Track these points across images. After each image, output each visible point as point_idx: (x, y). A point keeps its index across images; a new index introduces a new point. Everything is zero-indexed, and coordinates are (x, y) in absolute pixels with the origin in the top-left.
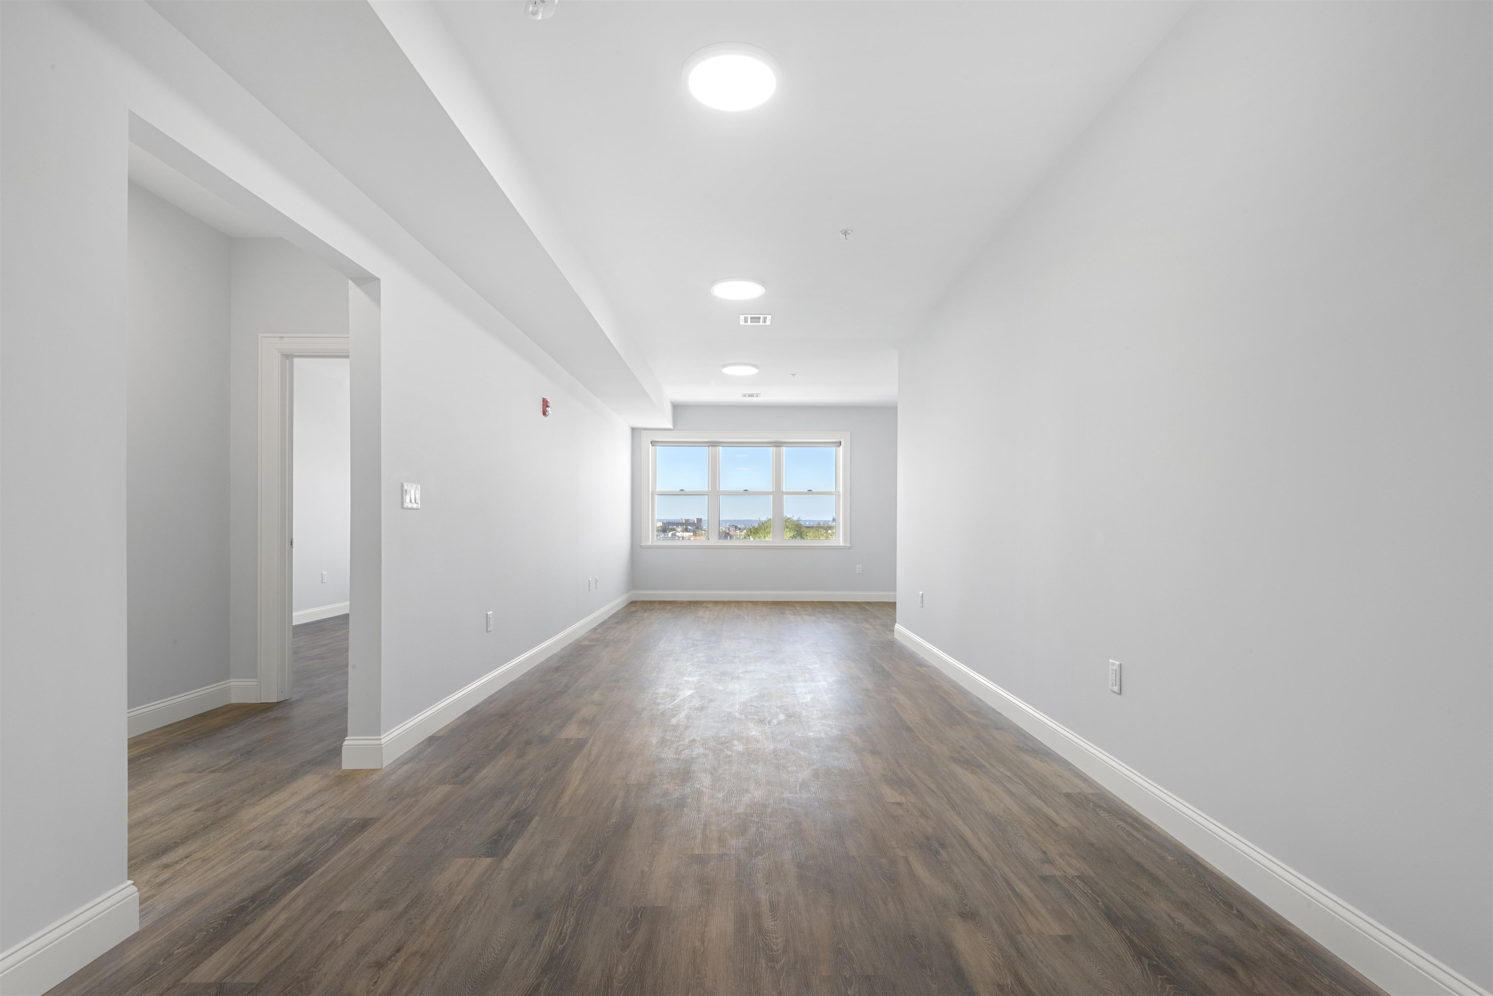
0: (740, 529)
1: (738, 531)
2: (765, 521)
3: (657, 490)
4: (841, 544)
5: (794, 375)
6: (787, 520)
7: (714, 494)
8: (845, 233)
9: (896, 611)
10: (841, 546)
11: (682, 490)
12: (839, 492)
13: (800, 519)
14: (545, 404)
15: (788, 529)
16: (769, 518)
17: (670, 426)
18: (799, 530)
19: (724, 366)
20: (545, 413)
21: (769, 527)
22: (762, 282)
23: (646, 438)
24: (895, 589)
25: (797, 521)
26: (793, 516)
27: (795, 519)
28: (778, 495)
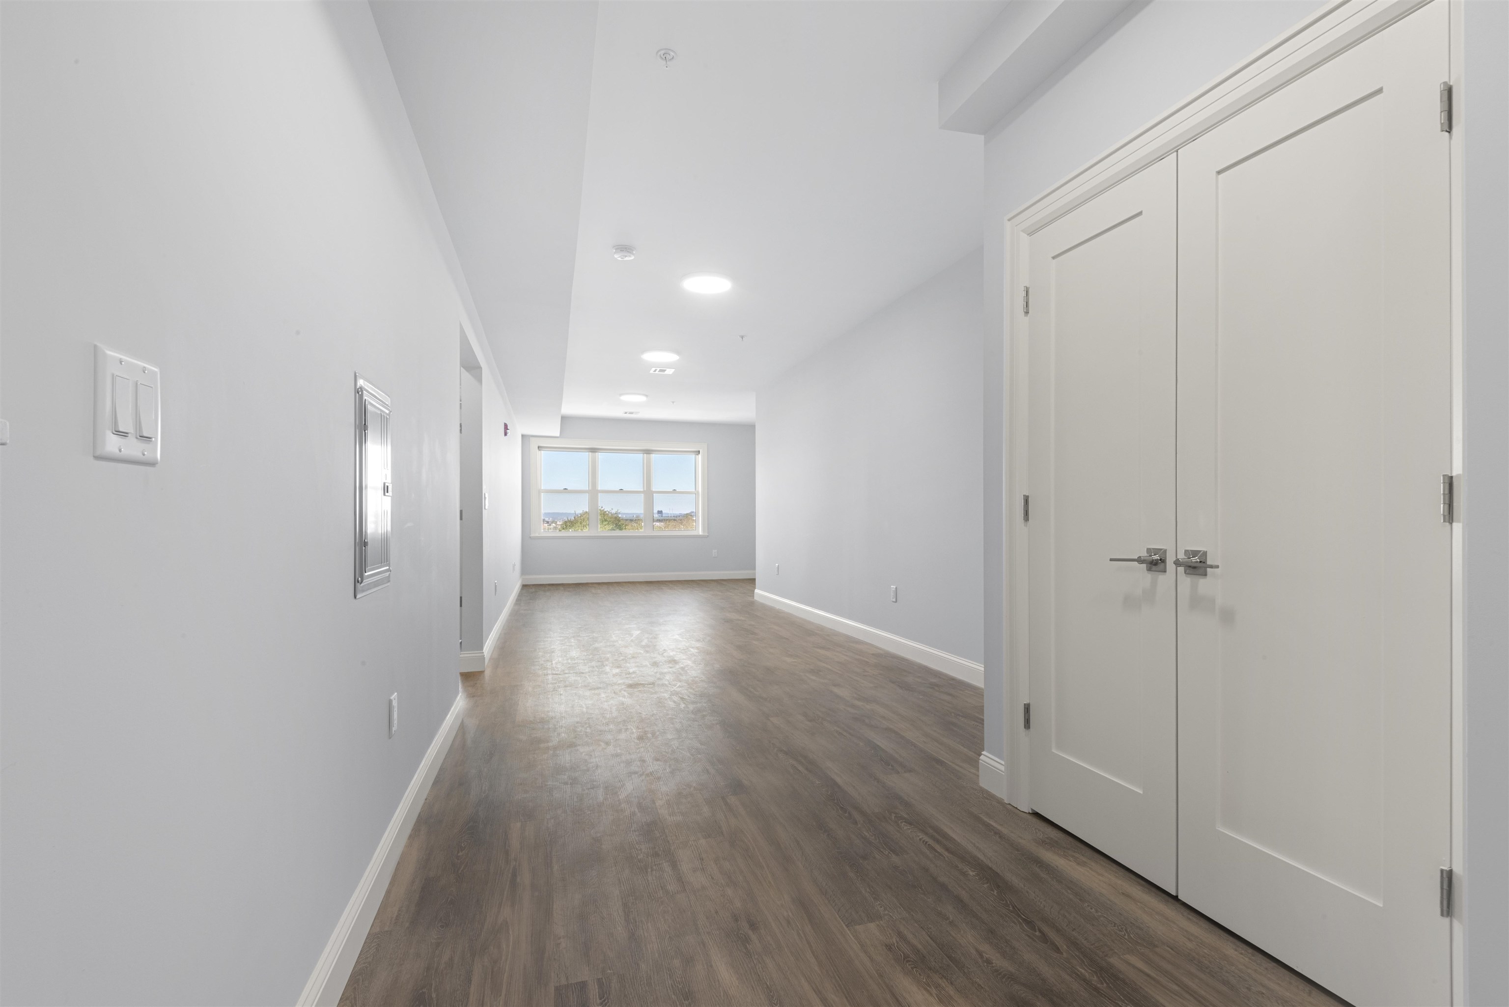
0: (548, 522)
1: (546, 525)
2: (580, 514)
3: (542, 488)
4: (701, 533)
5: (673, 402)
6: (604, 514)
7: (593, 493)
8: (742, 337)
9: (755, 584)
10: (700, 535)
11: (565, 489)
12: (698, 492)
13: (619, 511)
14: (506, 427)
15: (607, 522)
16: (585, 510)
17: (558, 435)
18: (617, 522)
19: (621, 395)
20: (506, 434)
21: (586, 519)
22: (677, 352)
23: (534, 444)
24: (754, 568)
25: (616, 513)
26: (612, 509)
27: (614, 511)
28: (649, 495)
